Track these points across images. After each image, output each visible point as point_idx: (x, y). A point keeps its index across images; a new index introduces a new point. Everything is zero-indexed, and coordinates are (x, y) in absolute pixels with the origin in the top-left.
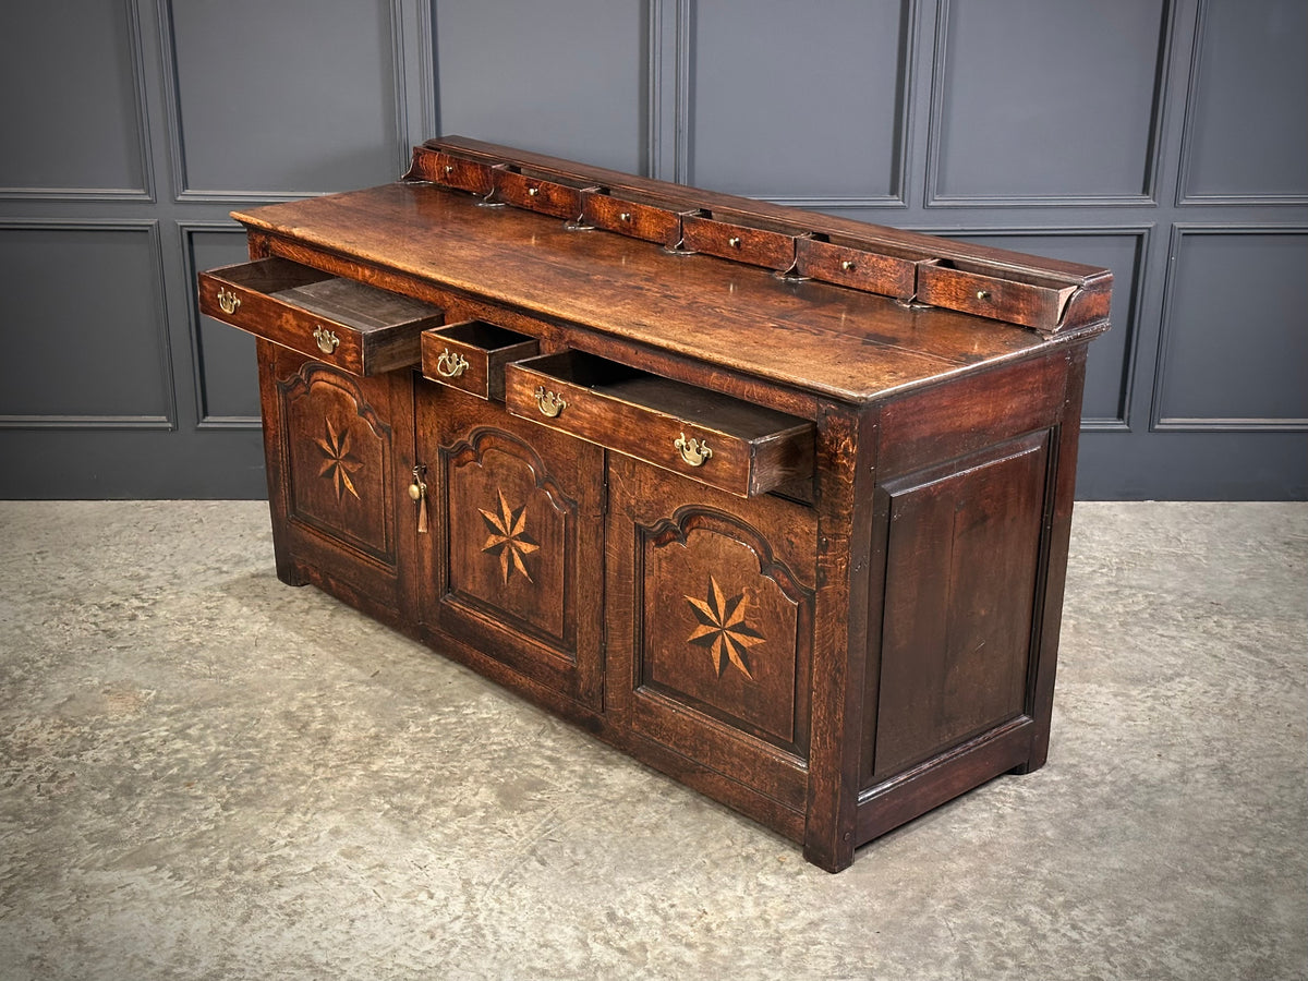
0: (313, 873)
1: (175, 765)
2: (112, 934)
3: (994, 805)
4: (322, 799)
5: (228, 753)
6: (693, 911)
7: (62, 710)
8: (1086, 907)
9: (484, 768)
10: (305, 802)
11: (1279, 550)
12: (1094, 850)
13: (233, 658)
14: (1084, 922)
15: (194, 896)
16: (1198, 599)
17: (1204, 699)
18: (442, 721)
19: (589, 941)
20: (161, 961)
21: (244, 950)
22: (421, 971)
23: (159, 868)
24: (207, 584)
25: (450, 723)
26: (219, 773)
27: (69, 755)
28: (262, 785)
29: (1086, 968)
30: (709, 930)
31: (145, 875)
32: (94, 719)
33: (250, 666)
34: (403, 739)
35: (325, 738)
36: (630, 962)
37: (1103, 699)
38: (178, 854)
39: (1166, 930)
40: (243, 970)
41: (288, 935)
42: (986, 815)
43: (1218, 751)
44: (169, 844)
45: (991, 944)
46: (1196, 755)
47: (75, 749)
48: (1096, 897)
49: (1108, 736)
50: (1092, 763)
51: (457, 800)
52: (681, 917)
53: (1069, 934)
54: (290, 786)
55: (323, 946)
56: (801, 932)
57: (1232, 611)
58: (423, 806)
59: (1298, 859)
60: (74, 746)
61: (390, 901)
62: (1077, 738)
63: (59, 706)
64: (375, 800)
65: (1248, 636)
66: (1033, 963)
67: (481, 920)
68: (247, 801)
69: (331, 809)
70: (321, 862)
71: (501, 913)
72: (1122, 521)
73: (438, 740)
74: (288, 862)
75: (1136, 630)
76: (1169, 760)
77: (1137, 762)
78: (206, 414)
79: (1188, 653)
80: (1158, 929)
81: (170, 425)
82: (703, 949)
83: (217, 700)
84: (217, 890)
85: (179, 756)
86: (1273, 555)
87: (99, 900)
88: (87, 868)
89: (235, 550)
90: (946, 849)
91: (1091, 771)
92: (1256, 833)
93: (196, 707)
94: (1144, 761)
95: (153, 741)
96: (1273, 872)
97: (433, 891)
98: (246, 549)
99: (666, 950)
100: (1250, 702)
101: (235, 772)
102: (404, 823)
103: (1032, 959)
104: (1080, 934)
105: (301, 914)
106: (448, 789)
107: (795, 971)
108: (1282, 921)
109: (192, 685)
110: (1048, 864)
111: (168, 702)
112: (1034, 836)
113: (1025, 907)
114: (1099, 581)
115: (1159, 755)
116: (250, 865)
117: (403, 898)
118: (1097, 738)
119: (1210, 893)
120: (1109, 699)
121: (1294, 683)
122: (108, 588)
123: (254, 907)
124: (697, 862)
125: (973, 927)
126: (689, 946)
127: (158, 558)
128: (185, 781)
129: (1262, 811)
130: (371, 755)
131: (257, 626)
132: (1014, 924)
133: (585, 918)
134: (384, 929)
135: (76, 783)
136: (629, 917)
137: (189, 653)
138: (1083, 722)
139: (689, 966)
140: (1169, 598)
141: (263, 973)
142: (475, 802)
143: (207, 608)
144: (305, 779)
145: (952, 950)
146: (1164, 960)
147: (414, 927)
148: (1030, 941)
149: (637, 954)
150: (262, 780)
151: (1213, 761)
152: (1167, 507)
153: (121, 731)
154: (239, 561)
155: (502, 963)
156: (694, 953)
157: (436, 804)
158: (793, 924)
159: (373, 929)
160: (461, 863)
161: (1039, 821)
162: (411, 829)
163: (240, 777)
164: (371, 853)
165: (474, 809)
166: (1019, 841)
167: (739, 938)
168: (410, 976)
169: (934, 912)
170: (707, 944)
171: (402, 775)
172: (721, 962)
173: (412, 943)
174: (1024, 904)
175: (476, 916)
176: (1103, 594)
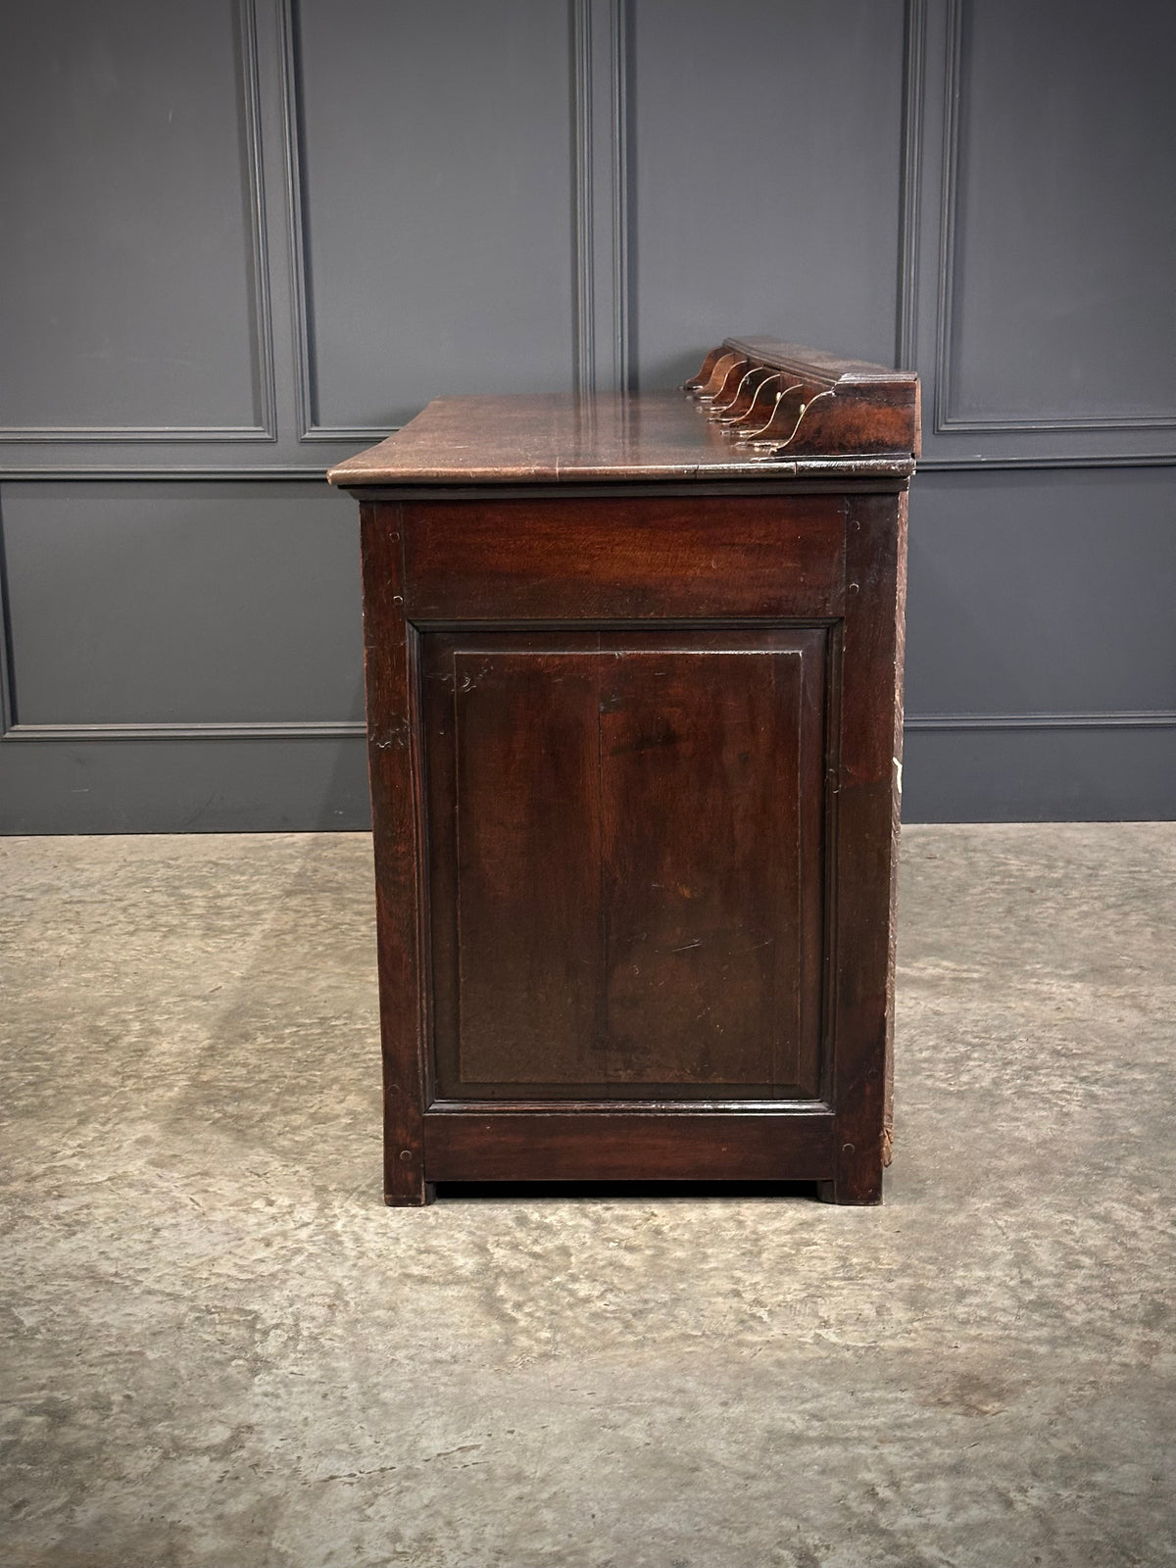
0: (109, 1183)
3: (1056, 1104)
4: (129, 1110)
5: (6, 1066)
9: (354, 1076)
10: (105, 1112)
13: (27, 978)
18: (302, 1033)
19: (489, 1246)
22: (250, 1281)
25: (312, 1034)
28: (49, 1097)
30: (658, 1232)
33: (50, 984)
34: (247, 1050)
35: (141, 1050)
36: (545, 1267)
41: (64, 1245)
42: (1043, 1113)
45: (1059, 1243)
51: (315, 1108)
53: (1169, 1231)
54: (89, 1097)
55: (112, 1256)
56: (788, 1233)
58: (268, 1113)
61: (213, 1209)
62: (1166, 1038)
64: (201, 1110)
66: (1121, 1262)
67: (338, 1227)
68: (27, 1113)
69: (141, 1118)
70: (120, 1171)
73: (294, 1050)
74: (75, 1173)
82: (648, 1252)
89: (43, 880)
90: (990, 1146)
97: (273, 1198)
98: (59, 878)
99: (598, 1254)
101: (13, 1085)
102: (239, 1131)
103: (1118, 1258)
105: (85, 1224)
106: (303, 1097)
107: (781, 1273)
110: (1135, 1160)
112: (1113, 1133)
113: (1106, 1204)
116: (21, 1176)
117: (230, 1205)
123: (20, 1218)
125: (1033, 1225)
126: (630, 1249)
130: (201, 1065)
132: (1091, 1222)
133: (485, 1222)
134: (201, 1238)
136: (547, 1221)
139: (629, 1269)
141: (23, 1285)
142: (339, 1109)
144: (108, 1090)
145: (1004, 1249)
147: (243, 1235)
148: (1114, 1239)
149: (557, 1258)
150: (50, 1092)
154: (49, 889)
155: (365, 1271)
156: (637, 1256)
157: (285, 1112)
158: (777, 1224)
159: (185, 1238)
160: (315, 1170)
161: (1120, 1118)
162: (248, 1137)
163: (19, 1090)
164: (191, 1161)
165: (337, 1117)
166: (1091, 1138)
167: (702, 1240)
168: (232, 1285)
169: (977, 1209)
170: (655, 1247)
171: (241, 1085)
172: (675, 1266)
173: (239, 1251)
174: (1104, 1200)
175: (332, 1223)
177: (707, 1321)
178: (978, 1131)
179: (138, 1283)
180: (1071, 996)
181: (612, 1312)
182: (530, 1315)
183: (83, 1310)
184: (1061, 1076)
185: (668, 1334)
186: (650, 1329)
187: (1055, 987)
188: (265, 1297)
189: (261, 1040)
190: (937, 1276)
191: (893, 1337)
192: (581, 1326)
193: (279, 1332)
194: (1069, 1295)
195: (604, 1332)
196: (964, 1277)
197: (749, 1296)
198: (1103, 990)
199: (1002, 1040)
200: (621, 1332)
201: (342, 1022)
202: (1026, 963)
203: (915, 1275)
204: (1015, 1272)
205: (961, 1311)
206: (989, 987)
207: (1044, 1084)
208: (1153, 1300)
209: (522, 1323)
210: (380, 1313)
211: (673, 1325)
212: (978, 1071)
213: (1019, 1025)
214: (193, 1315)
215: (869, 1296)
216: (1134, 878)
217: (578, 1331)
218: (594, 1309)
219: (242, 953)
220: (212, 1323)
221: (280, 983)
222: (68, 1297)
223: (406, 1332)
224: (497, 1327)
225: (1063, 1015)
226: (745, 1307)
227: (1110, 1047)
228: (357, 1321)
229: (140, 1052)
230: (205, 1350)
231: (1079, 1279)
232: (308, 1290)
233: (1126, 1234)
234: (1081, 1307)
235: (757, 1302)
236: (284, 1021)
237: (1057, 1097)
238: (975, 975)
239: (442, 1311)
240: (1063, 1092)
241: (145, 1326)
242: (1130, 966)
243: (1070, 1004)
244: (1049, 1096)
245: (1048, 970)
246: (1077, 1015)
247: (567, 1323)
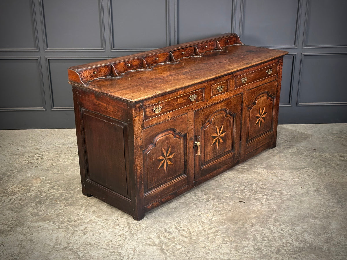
0: (89, 222)
1: (52, 196)
2: (39, 238)
3: (261, 201)
4: (90, 204)
5: (65, 192)
6: (186, 229)
7: (21, 183)
8: (284, 225)
10: (86, 204)
11: (330, 136)
12: (286, 211)
13: (64, 169)
14: (284, 229)
15: (59, 228)
16: (310, 149)
17: (312, 173)
19: (160, 237)
20: (52, 244)
21: (73, 241)
22: (118, 245)
23: (50, 221)
24: (56, 150)
26: (63, 198)
27: (24, 194)
28: (74, 200)
29: (285, 240)
30: (190, 233)
31: (46, 223)
32: (30, 185)
33: (69, 171)
36: (171, 242)
37: (287, 174)
38: (54, 218)
39: (305, 230)
40: (73, 246)
41: (84, 237)
42: (258, 203)
43: (316, 186)
44: (52, 215)
45: (261, 235)
46: (311, 187)
47: (25, 193)
48: (287, 223)
49: (288, 183)
50: (285, 190)
52: (183, 230)
53: (281, 232)
54: (82, 200)
55: (93, 239)
56: (214, 233)
57: (319, 151)
59: (337, 212)
60: (25, 192)
61: (109, 228)
62: (281, 184)
63: (20, 182)
65: (323, 157)
66: (272, 239)
68: (71, 204)
69: (93, 206)
70: (91, 219)
71: (138, 230)
72: (290, 129)
74: (83, 219)
75: (294, 157)
76: (304, 189)
77: (296, 189)
78: (54, 106)
79: (308, 162)
80: (303, 230)
81: (44, 109)
82: (189, 238)
83: (61, 179)
84: (65, 226)
85: (53, 194)
86: (328, 137)
87: (35, 230)
88: (31, 222)
89: (62, 141)
90: (249, 212)
91: (284, 192)
92: (327, 206)
93: (56, 181)
94: (298, 189)
95: (45, 190)
96: (331, 216)
97: (120, 225)
98: (65, 141)
99: (180, 238)
100: (324, 174)
101: (67, 197)
103: (272, 238)
104: (283, 232)
105: (87, 232)
107: (213, 243)
108: (334, 227)
109: (54, 176)
110: (275, 215)
111: (49, 180)
112: (271, 208)
113: (269, 226)
115: (302, 188)
116: (73, 220)
117: (113, 227)
118: (286, 184)
119: (315, 221)
120: (288, 174)
121: (335, 169)
122: (30, 152)
123: (75, 230)
124: (186, 216)
125: (257, 231)
126: (186, 237)
127: (43, 144)
128: (55, 200)
129: (328, 200)
131: (70, 161)
132: (267, 230)
133: (159, 231)
134: (108, 235)
135: (26, 201)
136: (170, 231)
137: (53, 168)
138: (282, 180)
139: (186, 242)
140: (302, 148)
141: (78, 247)
143: (57, 156)
145: (252, 236)
146: (305, 237)
147: (116, 234)
148: (271, 234)
149: (173, 239)
151: (314, 189)
152: (301, 126)
153: (37, 188)
154: (64, 144)
155: (139, 243)
156: (187, 239)
158: (211, 231)
159: (105, 235)
161: (272, 204)
163: (69, 198)
164: (104, 216)
166: (267, 209)
167: (198, 235)
168: (115, 246)
169: (247, 227)
172: (194, 241)
173: (116, 238)
174: (269, 225)
175: (131, 231)
176: (286, 148)
177: (200, 254)
179: (99, 246)
180: (263, 173)
181: (184, 252)
182: (169, 253)
183: (90, 252)
184: (261, 194)
185: (194, 257)
186: (191, 256)
187: (260, 170)
190: (240, 243)
191: (233, 257)
192: (178, 255)
193: (125, 257)
194: (263, 247)
195: (183, 256)
196: (245, 243)
197: (207, 248)
198: (269, 171)
199: (251, 185)
200: (185, 257)
202: (255, 164)
203: (236, 243)
204: (254, 242)
205: (244, 251)
207: (258, 196)
208: (277, 248)
209: (168, 255)
210: (143, 253)
211: (194, 255)
212: (246, 193)
213: (254, 181)
214: (110, 253)
215: (228, 248)
218: (180, 251)
220: (113, 255)
222: (86, 249)
223: (148, 257)
224: (164, 255)
225: (262, 178)
226: (207, 250)
227: (270, 186)
228: (139, 254)
232: (129, 247)
234: (265, 250)
235: (209, 249)
238: (246, 168)
239: (154, 252)
240: (261, 198)
241: (102, 256)
242: (274, 165)
243: (263, 175)
244: (259, 199)
245: (259, 166)
246: (265, 178)
247: (176, 255)
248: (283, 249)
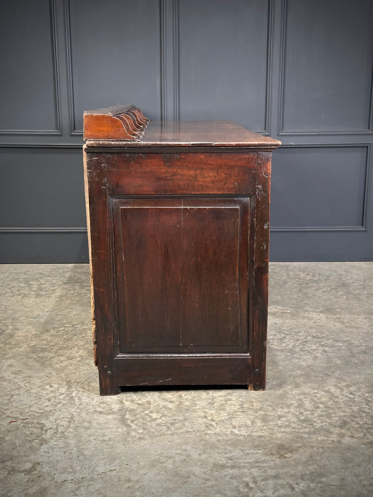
3: (313, 354)
4: (6, 355)
8: (356, 387)
9: (82, 344)
12: (359, 367)
18: (66, 329)
19: (124, 401)
22: (42, 413)
25: (70, 330)
29: (357, 408)
30: (180, 396)
34: (47, 335)
35: (12, 335)
36: (142, 408)
37: (360, 320)
42: (309, 357)
45: (313, 400)
48: (361, 383)
49: (363, 331)
50: (356, 339)
51: (69, 354)
53: (349, 396)
58: (53, 356)
61: (32, 388)
62: (349, 332)
64: (31, 355)
66: (333, 406)
67: (74, 395)
70: (1, 376)
72: (364, 267)
73: (63, 335)
82: (177, 403)
90: (291, 368)
91: (356, 342)
97: (52, 385)
99: (160, 404)
102: (43, 362)
103: (332, 405)
104: (354, 396)
106: (65, 351)
107: (221, 410)
110: (338, 372)
112: (331, 363)
113: (328, 387)
114: (356, 285)
117: (38, 387)
118: (358, 332)
125: (304, 394)
126: (171, 402)
130: (31, 340)
132: (323, 393)
134: (27, 398)
138: (351, 327)
139: (170, 409)
142: (77, 355)
145: (295, 402)
147: (41, 397)
148: (330, 398)
149: (146, 405)
155: (81, 410)
156: (173, 404)
157: (58, 356)
159: (22, 398)
160: (67, 375)
161: (333, 358)
162: (46, 364)
164: (26, 372)
165: (76, 357)
166: (324, 365)
167: (195, 399)
168: (36, 415)
169: (286, 389)
170: (179, 401)
171: (44, 347)
172: (185, 408)
173: (40, 403)
174: (327, 386)
175: (72, 393)
176: (358, 288)
177: (195, 426)
178: (287, 362)
179: (4, 414)
180: (319, 318)
181: (164, 423)
182: (136, 424)
184: (315, 344)
185: (182, 431)
186: (176, 429)
187: (314, 315)
188: (47, 419)
189: (52, 332)
190: (272, 411)
191: (257, 432)
192: (153, 428)
193: (51, 430)
194: (315, 417)
195: (161, 430)
196: (281, 411)
197: (210, 418)
198: (329, 316)
199: (296, 332)
200: (166, 430)
201: (80, 326)
202: (305, 307)
203: (265, 410)
204: (298, 409)
205: (279, 423)
206: (293, 315)
207: (309, 347)
208: (343, 419)
209: (133, 427)
210: (86, 424)
211: (184, 428)
212: (288, 343)
214: (22, 425)
215: (249, 418)
216: (340, 280)
217: (152, 430)
218: (157, 422)
219: (48, 303)
220: (29, 427)
221: (60, 313)
223: (94, 430)
224: (125, 429)
225: (316, 324)
226: (208, 422)
227: (331, 335)
228: (78, 427)
229: (11, 336)
230: (25, 437)
231: (319, 412)
232: (62, 416)
233: (335, 397)
234: (319, 422)
235: (212, 420)
236: (61, 326)
237: (314, 351)
238: (288, 311)
239: (107, 423)
240: (315, 349)
241: (6, 428)
242: (338, 308)
243: (319, 321)
244: (311, 351)
245: (312, 309)
246: (321, 324)
247: (148, 427)
248: (354, 421)
